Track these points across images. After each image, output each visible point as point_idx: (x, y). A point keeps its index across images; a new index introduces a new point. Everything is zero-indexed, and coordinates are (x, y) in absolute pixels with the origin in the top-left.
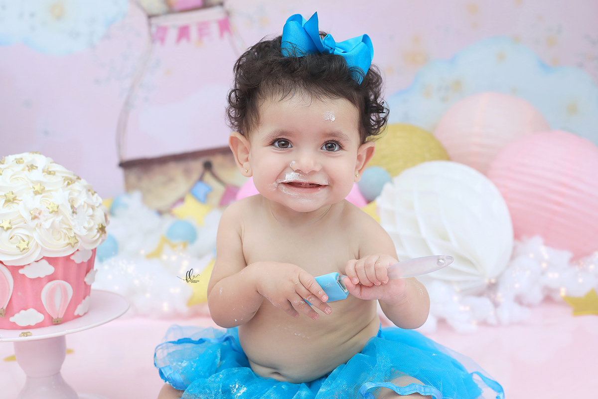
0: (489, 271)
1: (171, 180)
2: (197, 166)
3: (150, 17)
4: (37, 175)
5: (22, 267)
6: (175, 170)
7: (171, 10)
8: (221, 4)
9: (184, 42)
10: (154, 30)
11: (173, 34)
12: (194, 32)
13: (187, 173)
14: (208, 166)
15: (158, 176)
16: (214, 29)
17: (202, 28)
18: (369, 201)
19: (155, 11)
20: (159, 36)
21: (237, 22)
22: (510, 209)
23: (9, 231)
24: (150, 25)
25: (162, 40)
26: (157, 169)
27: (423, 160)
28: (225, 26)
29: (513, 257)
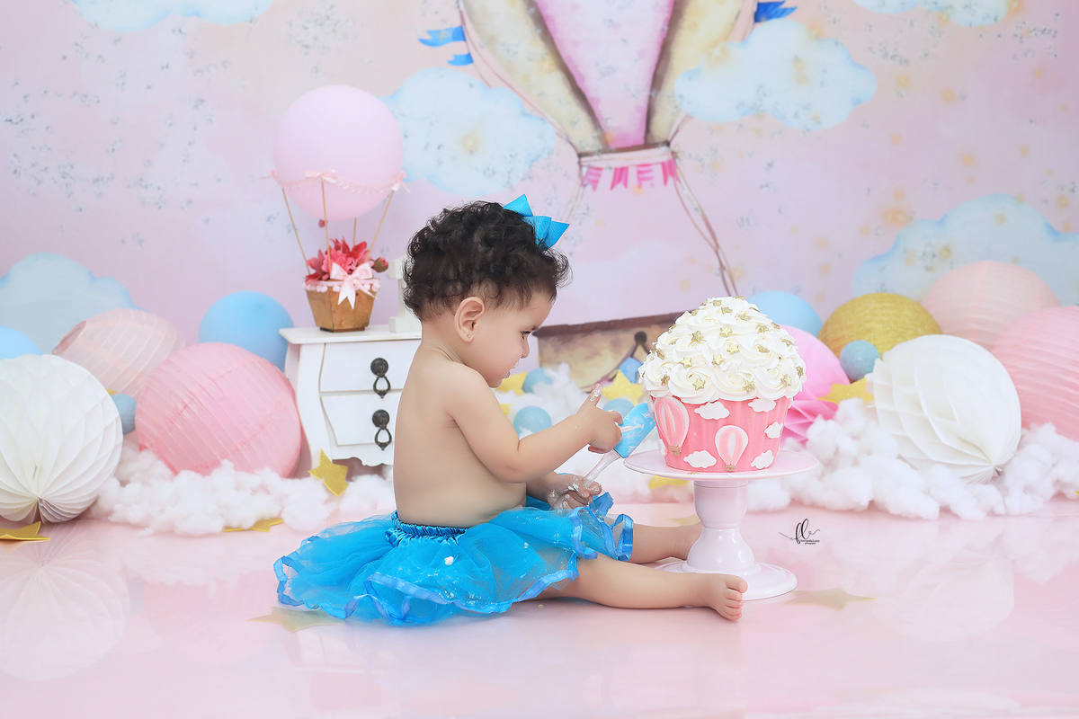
0: (997, 458)
1: (596, 354)
2: (628, 338)
3: (580, 155)
4: (730, 319)
5: (698, 406)
6: (601, 341)
7: (606, 149)
8: (668, 144)
9: (620, 186)
10: (585, 170)
11: (607, 177)
12: (632, 176)
13: (616, 345)
14: (641, 339)
15: (580, 347)
16: (657, 172)
17: (643, 170)
18: (852, 381)
19: (587, 149)
20: (590, 179)
21: (684, 165)
22: (1019, 392)
23: (689, 368)
24: (580, 164)
25: (595, 183)
26: (579, 340)
27: (916, 335)
28: (669, 169)
29: (1020, 447)
